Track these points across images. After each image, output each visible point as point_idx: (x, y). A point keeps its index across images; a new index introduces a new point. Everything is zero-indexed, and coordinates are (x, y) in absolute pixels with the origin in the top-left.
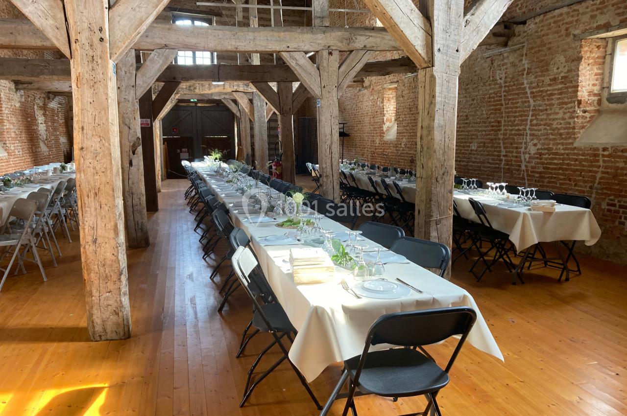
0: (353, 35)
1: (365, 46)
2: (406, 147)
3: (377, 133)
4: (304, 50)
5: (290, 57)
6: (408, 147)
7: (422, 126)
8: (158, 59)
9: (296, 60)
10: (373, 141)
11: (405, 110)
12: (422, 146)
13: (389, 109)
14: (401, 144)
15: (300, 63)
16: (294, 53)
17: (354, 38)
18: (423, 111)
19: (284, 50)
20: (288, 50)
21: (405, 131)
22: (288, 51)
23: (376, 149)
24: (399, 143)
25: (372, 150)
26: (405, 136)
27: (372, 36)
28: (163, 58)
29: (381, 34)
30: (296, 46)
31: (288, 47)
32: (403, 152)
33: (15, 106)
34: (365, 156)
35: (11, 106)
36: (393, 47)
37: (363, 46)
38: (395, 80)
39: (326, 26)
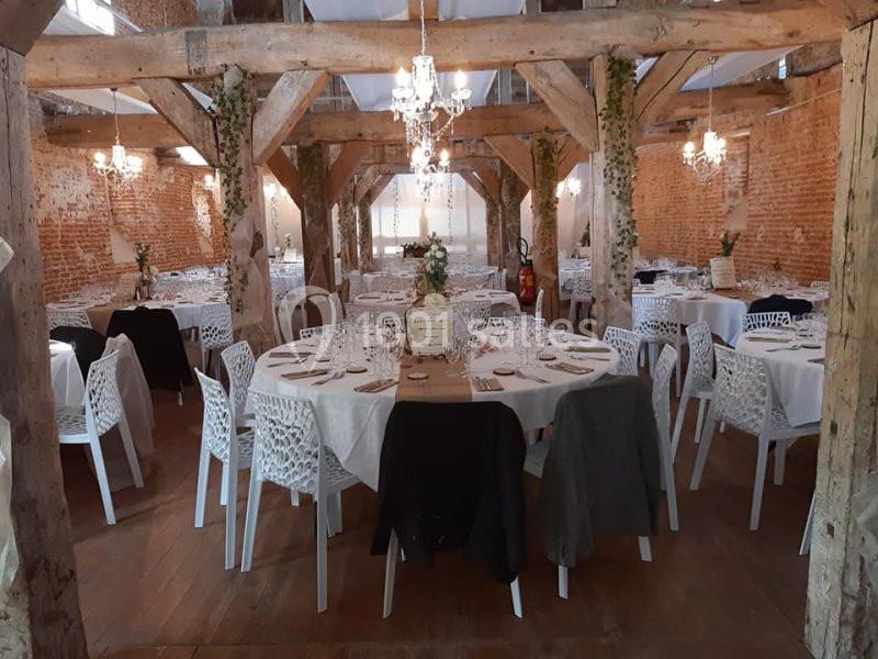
0: (664, 19)
1: (689, 42)
2: (765, 241)
3: (710, 217)
4: (563, 57)
5: (537, 71)
6: (770, 242)
7: (851, 191)
8: (290, 90)
9: (548, 76)
10: (704, 231)
11: (766, 174)
12: (849, 247)
13: (732, 176)
14: (756, 236)
15: (556, 82)
16: (547, 63)
17: (667, 27)
18: (858, 148)
19: (523, 59)
20: (532, 57)
21: (765, 212)
22: (531, 62)
23: (708, 244)
24: (752, 233)
25: (703, 245)
26: (763, 221)
27: (703, 21)
28: (299, 87)
29: (724, 15)
30: (548, 49)
31: (532, 52)
32: (761, 250)
33: (157, 189)
34: (688, 256)
35: (151, 189)
36: (752, 41)
37: (685, 42)
38: (747, 123)
39: (609, 7)
